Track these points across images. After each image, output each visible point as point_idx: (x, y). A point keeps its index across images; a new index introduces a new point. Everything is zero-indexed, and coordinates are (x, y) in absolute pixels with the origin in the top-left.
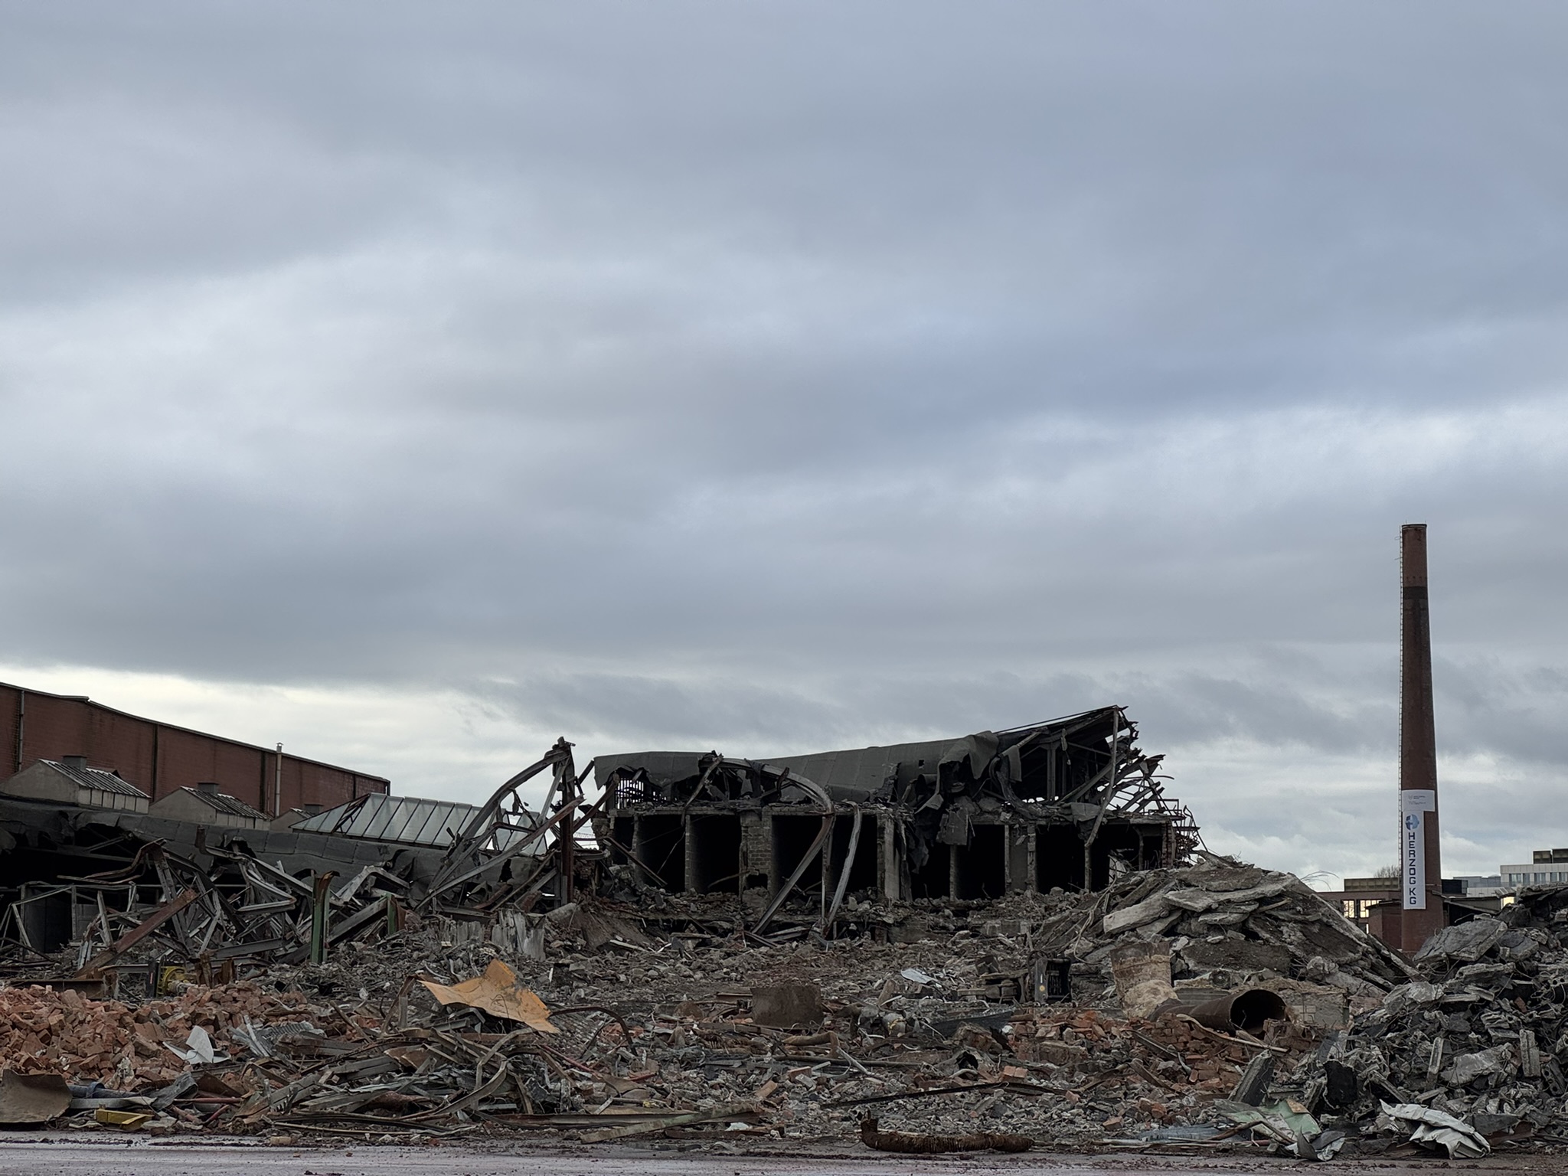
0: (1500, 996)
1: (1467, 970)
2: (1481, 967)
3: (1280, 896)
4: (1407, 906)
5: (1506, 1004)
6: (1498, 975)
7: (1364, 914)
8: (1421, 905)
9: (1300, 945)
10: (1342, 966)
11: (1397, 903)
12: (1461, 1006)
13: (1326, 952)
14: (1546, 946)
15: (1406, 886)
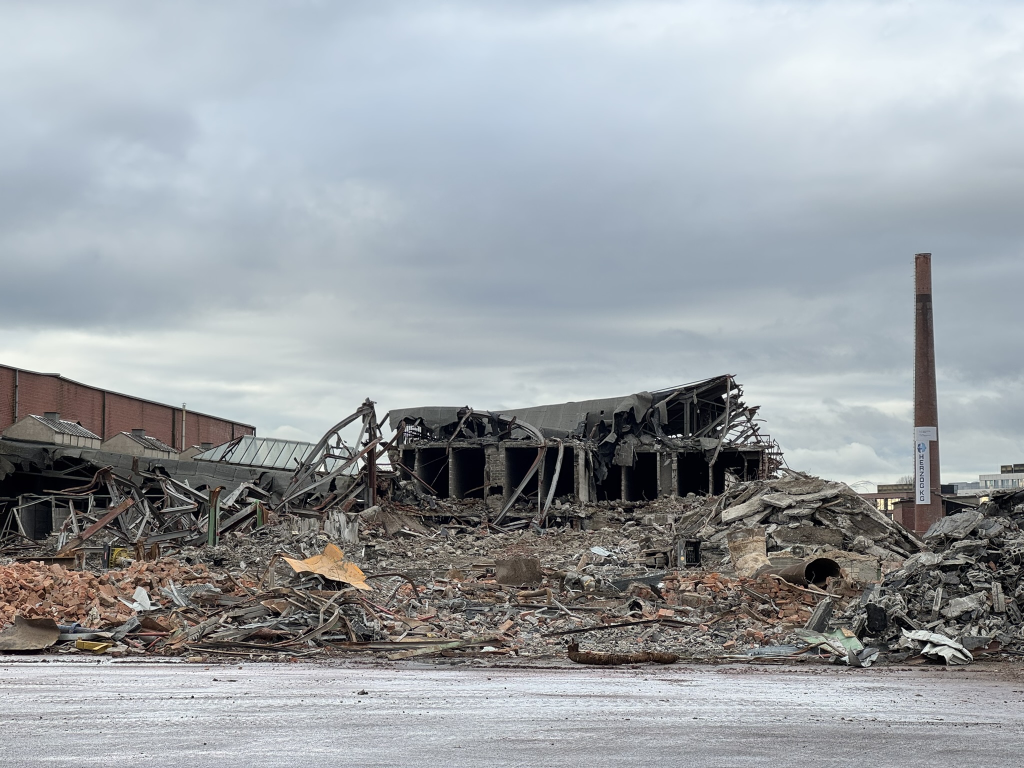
0: (979, 561)
1: (958, 544)
2: (967, 542)
3: (836, 497)
4: (918, 502)
5: (983, 566)
6: (977, 547)
7: (891, 507)
8: (927, 501)
9: (850, 528)
10: (876, 542)
11: (912, 501)
12: (953, 568)
13: (866, 532)
14: (1009, 528)
15: (918, 489)
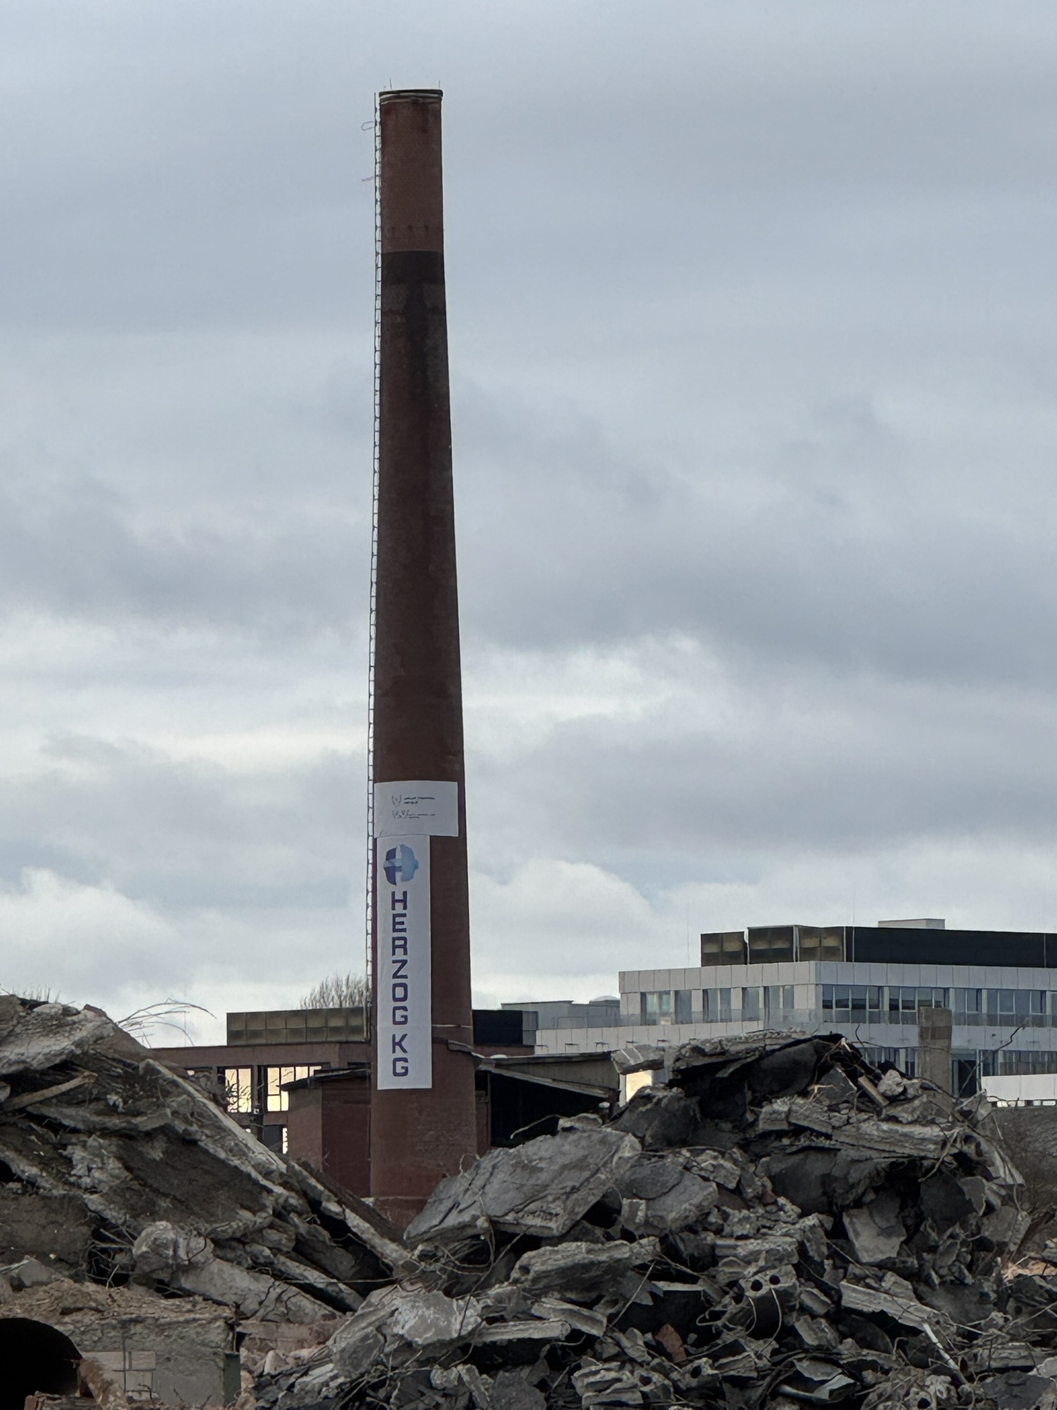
0: (621, 1323)
1: (540, 1261)
2: (575, 1251)
3: (65, 1067)
4: (385, 1080)
5: (635, 1343)
6: (616, 1270)
7: (278, 1102)
8: (420, 1077)
9: (118, 1194)
10: (222, 1245)
11: (361, 1074)
12: (523, 1352)
13: (183, 1209)
14: (736, 1194)
15: (385, 1029)
